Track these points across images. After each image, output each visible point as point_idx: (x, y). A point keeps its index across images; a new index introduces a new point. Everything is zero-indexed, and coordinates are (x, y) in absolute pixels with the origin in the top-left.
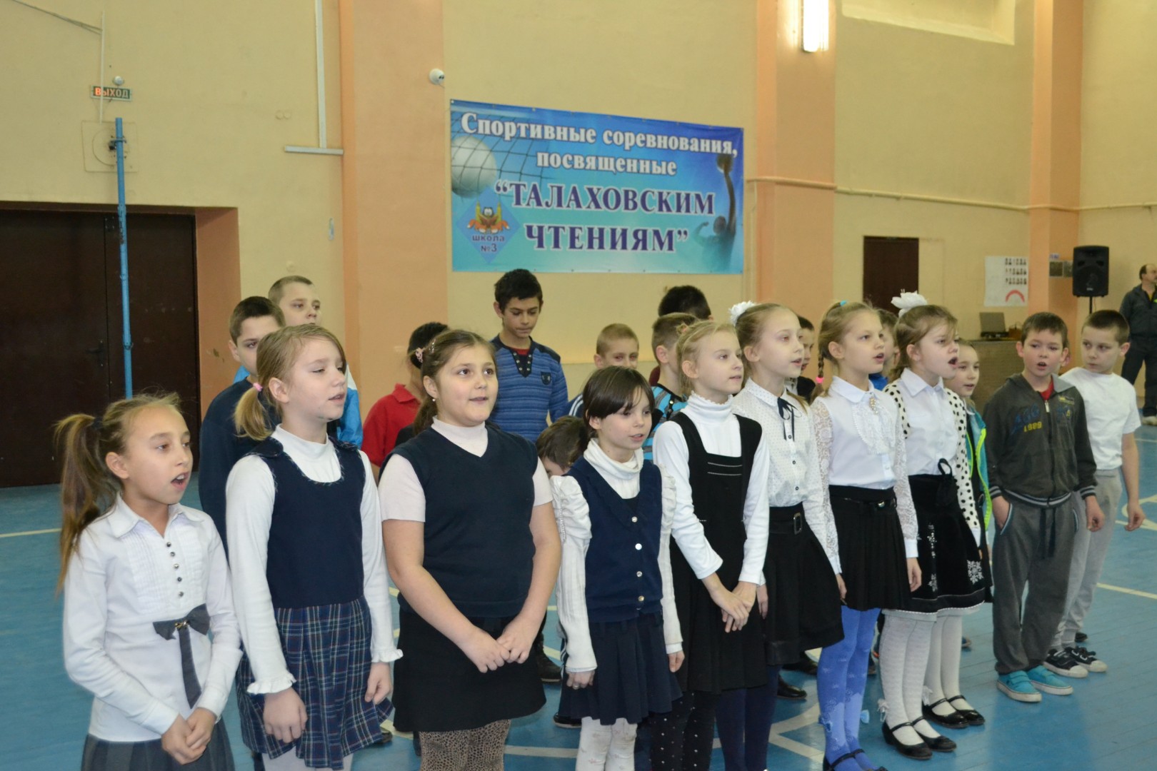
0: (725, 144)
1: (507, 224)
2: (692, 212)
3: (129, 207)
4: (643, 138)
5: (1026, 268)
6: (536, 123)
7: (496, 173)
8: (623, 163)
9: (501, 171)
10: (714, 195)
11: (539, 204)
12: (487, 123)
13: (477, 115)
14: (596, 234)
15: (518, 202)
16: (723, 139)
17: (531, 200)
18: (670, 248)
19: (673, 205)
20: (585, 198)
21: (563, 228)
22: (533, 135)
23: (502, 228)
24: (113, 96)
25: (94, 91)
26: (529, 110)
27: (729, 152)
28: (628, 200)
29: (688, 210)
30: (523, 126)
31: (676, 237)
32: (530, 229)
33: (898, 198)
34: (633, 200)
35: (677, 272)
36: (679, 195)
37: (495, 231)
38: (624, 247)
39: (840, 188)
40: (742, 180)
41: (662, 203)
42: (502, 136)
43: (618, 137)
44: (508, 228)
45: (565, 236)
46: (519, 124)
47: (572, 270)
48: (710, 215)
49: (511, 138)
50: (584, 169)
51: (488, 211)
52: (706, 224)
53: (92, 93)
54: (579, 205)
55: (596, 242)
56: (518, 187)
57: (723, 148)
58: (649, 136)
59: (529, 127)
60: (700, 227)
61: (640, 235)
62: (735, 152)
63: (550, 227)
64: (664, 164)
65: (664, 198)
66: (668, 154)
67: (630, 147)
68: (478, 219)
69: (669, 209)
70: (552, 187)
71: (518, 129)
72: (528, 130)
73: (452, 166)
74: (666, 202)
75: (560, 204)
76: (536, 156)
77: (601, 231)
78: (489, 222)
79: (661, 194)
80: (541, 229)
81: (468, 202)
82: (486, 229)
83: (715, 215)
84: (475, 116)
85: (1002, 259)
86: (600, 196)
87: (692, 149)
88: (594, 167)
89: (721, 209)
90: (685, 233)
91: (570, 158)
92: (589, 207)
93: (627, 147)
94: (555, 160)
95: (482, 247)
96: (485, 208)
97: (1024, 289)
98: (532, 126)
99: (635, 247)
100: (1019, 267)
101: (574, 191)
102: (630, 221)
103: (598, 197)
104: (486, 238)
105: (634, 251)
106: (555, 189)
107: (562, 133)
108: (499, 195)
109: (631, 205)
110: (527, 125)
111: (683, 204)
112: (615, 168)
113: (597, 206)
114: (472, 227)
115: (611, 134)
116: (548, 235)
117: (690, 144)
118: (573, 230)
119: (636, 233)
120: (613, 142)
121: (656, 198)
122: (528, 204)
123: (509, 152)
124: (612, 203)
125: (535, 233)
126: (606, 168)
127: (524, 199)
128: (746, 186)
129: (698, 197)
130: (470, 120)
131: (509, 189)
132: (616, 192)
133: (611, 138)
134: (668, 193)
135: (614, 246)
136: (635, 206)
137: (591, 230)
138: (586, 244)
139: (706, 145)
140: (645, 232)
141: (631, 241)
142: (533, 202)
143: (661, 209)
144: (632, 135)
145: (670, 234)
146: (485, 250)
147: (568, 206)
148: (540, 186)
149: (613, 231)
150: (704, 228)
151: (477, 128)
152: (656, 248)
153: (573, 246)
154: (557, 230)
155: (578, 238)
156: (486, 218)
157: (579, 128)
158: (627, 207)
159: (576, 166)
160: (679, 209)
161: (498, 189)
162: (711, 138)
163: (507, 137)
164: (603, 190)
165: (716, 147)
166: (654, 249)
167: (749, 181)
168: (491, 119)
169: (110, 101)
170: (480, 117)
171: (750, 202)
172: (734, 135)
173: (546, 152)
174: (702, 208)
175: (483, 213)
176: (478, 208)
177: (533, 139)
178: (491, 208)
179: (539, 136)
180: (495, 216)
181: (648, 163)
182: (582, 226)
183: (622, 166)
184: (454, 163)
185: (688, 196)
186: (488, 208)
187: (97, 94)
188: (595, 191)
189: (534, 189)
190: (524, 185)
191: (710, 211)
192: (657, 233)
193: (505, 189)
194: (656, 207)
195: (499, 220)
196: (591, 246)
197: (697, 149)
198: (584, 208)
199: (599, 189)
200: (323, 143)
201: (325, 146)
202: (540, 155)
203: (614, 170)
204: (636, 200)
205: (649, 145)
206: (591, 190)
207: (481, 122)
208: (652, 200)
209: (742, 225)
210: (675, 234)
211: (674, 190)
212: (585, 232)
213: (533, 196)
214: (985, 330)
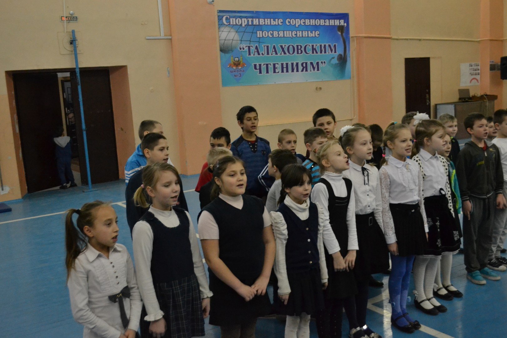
0: (341, 21)
1: (245, 64)
2: (327, 53)
3: (80, 68)
4: (304, 21)
5: (479, 67)
6: (256, 18)
7: (239, 42)
8: (296, 33)
9: (241, 40)
10: (337, 44)
11: (259, 54)
12: (234, 19)
13: (230, 16)
14: (285, 66)
15: (250, 54)
16: (340, 19)
17: (255, 53)
18: (318, 70)
19: (319, 51)
20: (279, 50)
21: (270, 64)
22: (254, 24)
23: (243, 66)
24: (70, 20)
25: (62, 19)
26: (252, 12)
27: (343, 25)
28: (298, 50)
29: (325, 52)
30: (250, 20)
31: (320, 65)
32: (255, 65)
33: (420, 40)
34: (300, 49)
35: (321, 80)
36: (321, 46)
37: (240, 68)
38: (297, 71)
39: (394, 37)
40: (349, 37)
41: (314, 49)
42: (241, 25)
43: (293, 22)
44: (246, 66)
45: (271, 67)
46: (248, 19)
47: (275, 83)
48: (335, 54)
49: (245, 25)
50: (278, 37)
51: (237, 59)
52: (333, 58)
53: (61, 19)
54: (276, 54)
55: (285, 70)
56: (249, 47)
57: (340, 23)
58: (306, 20)
59: (253, 20)
60: (331, 60)
61: (304, 65)
62: (345, 24)
63: (264, 64)
64: (314, 32)
65: (314, 47)
66: (315, 28)
67: (298, 25)
68: (232, 63)
69: (317, 53)
70: (264, 46)
71: (248, 21)
72: (252, 21)
73: (219, 40)
74: (315, 49)
75: (268, 54)
76: (257, 33)
77: (287, 64)
78: (237, 64)
79: (313, 46)
80: (260, 65)
81: (228, 55)
82: (236, 67)
83: (337, 53)
84: (228, 17)
85: (468, 64)
86: (286, 48)
87: (326, 24)
88: (282, 36)
89: (340, 51)
90: (325, 62)
91: (272, 33)
92: (281, 54)
93: (297, 26)
94: (265, 34)
95: (235, 75)
96: (235, 58)
97: (478, 77)
98: (254, 20)
99: (302, 71)
100: (476, 67)
101: (274, 47)
102: (300, 59)
103: (285, 49)
104: (236, 71)
105: (302, 72)
106: (266, 47)
107: (268, 22)
108: (241, 51)
109: (300, 51)
110: (252, 19)
111: (323, 49)
112: (292, 35)
113: (285, 53)
114: (229, 67)
115: (289, 20)
116: (264, 68)
117: (325, 22)
118: (274, 65)
119: (302, 64)
120: (291, 24)
121: (311, 48)
122: (254, 55)
123: (244, 32)
124: (291, 50)
125: (258, 67)
126: (288, 36)
127: (252, 53)
128: (351, 40)
129: (329, 46)
130: (227, 19)
131: (245, 49)
132: (293, 46)
133: (289, 22)
134: (316, 45)
135: (293, 71)
136: (302, 52)
137: (282, 64)
138: (280, 71)
139: (332, 22)
140: (306, 63)
141: (300, 68)
143: (313, 53)
144: (299, 20)
145: (318, 63)
146: (236, 76)
147: (272, 54)
148: (259, 46)
149: (292, 64)
150: (333, 59)
151: (230, 22)
152: (311, 70)
153: (275, 72)
154: (267, 65)
155: (277, 68)
156: (236, 62)
157: (275, 19)
158: (298, 53)
159: (275, 36)
160: (321, 52)
161: (240, 49)
162: (334, 19)
163: (243, 25)
164: (287, 46)
165: (337, 22)
166: (311, 71)
167: (352, 37)
168: (236, 17)
169: (69, 22)
170: (231, 17)
171: (353, 46)
172: (345, 17)
173: (261, 31)
174: (332, 51)
175: (234, 60)
176: (232, 58)
177: (255, 25)
178: (238, 58)
179: (258, 24)
180: (240, 61)
181: (306, 32)
182: (278, 63)
183: (295, 35)
184: (220, 39)
185: (325, 46)
186: (237, 58)
187: (63, 20)
188: (283, 46)
190: (252, 46)
191: (335, 52)
192: (312, 63)
193: (243, 49)
194: (311, 52)
195: (242, 63)
196: (283, 71)
197: (328, 24)
198: (279, 54)
199: (285, 46)
200: (162, 34)
201: (164, 35)
202: (258, 32)
203: (291, 36)
204: (302, 49)
205: (306, 24)
206: (281, 46)
207: (231, 19)
208: (309, 49)
209: (350, 57)
210: (320, 63)
211: (318, 43)
212: (280, 65)
213: (256, 51)
214: (461, 97)
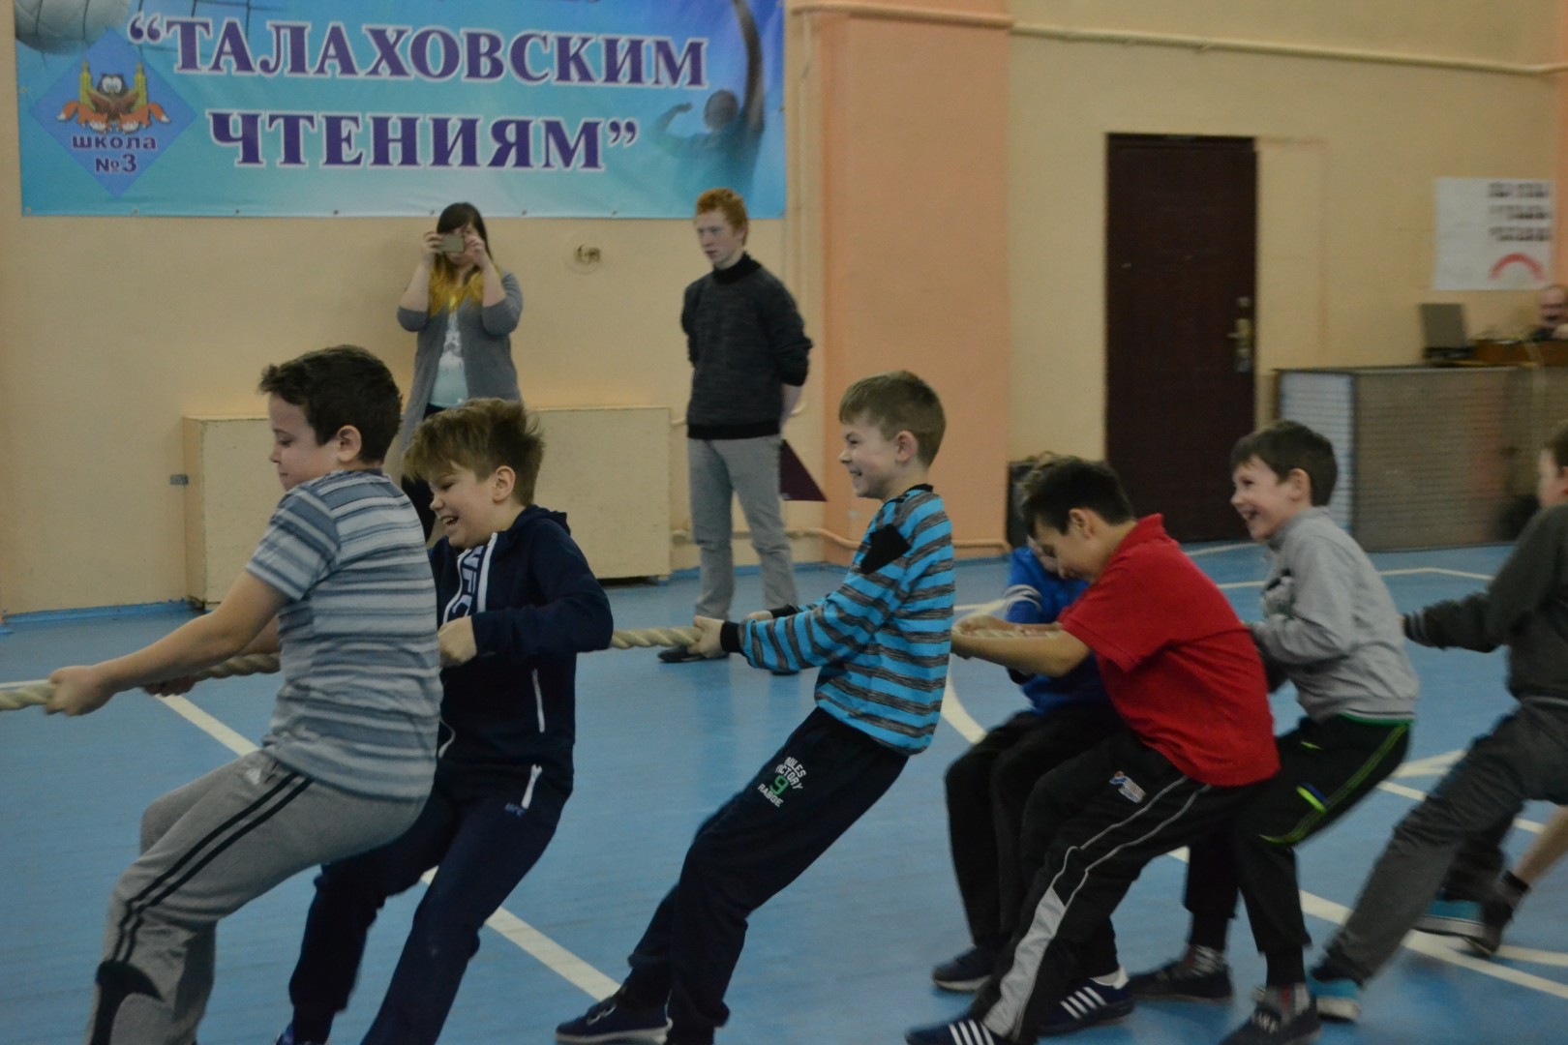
1: (162, 110)
2: (648, 82)
5: (1545, 204)
10: (705, 42)
11: (244, 64)
14: (395, 131)
15: (189, 61)
17: (224, 58)
18: (591, 160)
19: (597, 65)
20: (365, 52)
21: (310, 119)
23: (150, 118)
28: (477, 56)
29: (636, 77)
31: (606, 138)
32: (221, 123)
33: (1198, 48)
34: (490, 53)
35: (608, 215)
36: (611, 46)
37: (130, 126)
38: (469, 158)
39: (1020, 24)
40: (781, 9)
41: (567, 60)
44: (164, 119)
45: (312, 138)
48: (694, 88)
51: (112, 83)
52: (684, 108)
54: (348, 67)
55: (395, 151)
56: (188, 30)
60: (669, 116)
61: (511, 134)
63: (273, 119)
65: (573, 51)
68: (85, 100)
69: (585, 75)
70: (278, 28)
74: (577, 58)
75: (298, 65)
77: (409, 125)
78: (113, 109)
79: (564, 43)
80: (250, 121)
81: (61, 63)
82: (107, 122)
83: (709, 86)
85: (1482, 185)
86: (404, 45)
89: (723, 73)
90: (630, 127)
92: (375, 71)
95: (99, 162)
96: (104, 76)
97: (1540, 251)
99: (499, 160)
100: (1527, 203)
101: (336, 36)
102: (484, 101)
103: (397, 50)
104: (107, 142)
105: (496, 169)
106: (286, 34)
108: (140, 47)
109: (485, 66)
111: (623, 62)
113: (397, 69)
114: (69, 119)
116: (271, 139)
118: (333, 124)
119: (499, 130)
121: (552, 50)
122: (216, 66)
124: (435, 57)
125: (236, 129)
127: (206, 56)
128: (790, 24)
129: (662, 48)
131: (163, 33)
132: (446, 37)
134: (585, 41)
135: (441, 157)
136: (497, 69)
137: (381, 125)
138: (369, 155)
140: (523, 128)
141: (487, 146)
142: (229, 62)
143: (564, 75)
145: (590, 131)
146: (106, 168)
147: (321, 70)
148: (247, 26)
149: (440, 127)
150: (679, 117)
152: (552, 162)
153: (334, 157)
154: (292, 125)
155: (348, 140)
156: (107, 99)
158: (474, 71)
160: (612, 75)
161: (137, 33)
164: (411, 35)
166: (547, 165)
167: (797, 12)
171: (801, 58)
174: (674, 72)
175: (99, 88)
176: (85, 75)
178: (121, 77)
180: (131, 93)
182: (358, 114)
185: (635, 48)
186: (112, 77)
188: (391, 37)
189: (231, 32)
190: (206, 26)
191: (696, 79)
192: (554, 129)
193: (154, 34)
194: (554, 74)
195: (141, 102)
196: (381, 158)
198: (361, 74)
199: (400, 34)
204: (498, 55)
206: (379, 36)
208: (543, 55)
209: (782, 110)
210: (603, 132)
211: (599, 31)
212: (366, 127)
213: (227, 47)
214: (1434, 345)
